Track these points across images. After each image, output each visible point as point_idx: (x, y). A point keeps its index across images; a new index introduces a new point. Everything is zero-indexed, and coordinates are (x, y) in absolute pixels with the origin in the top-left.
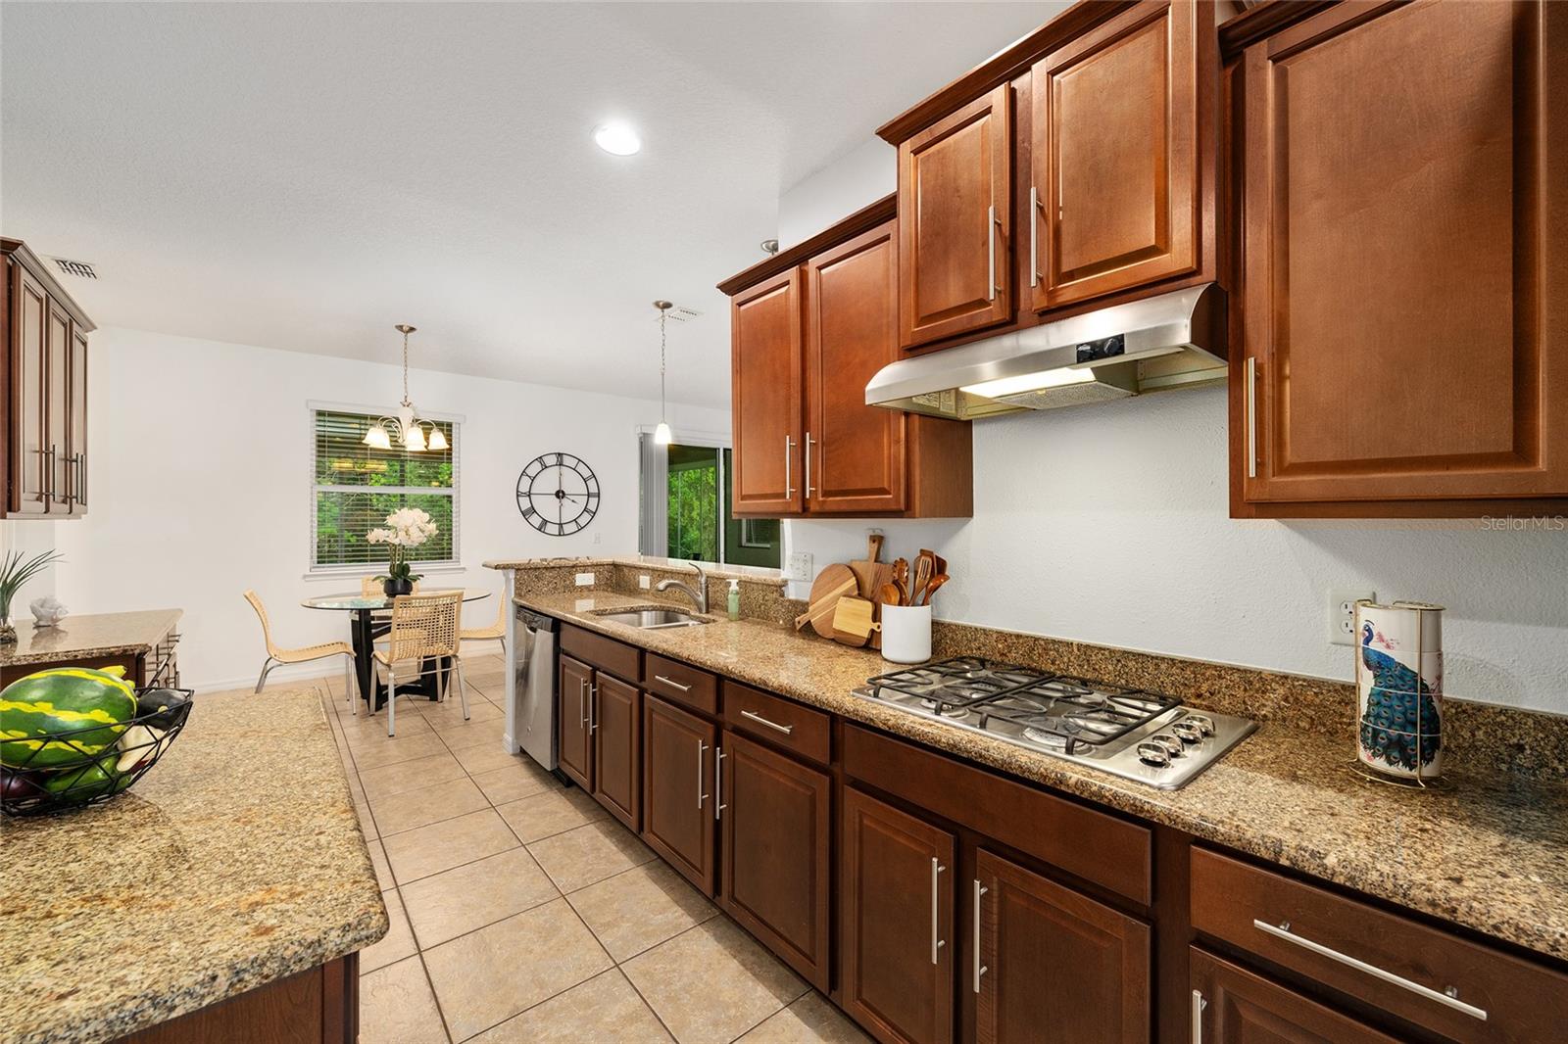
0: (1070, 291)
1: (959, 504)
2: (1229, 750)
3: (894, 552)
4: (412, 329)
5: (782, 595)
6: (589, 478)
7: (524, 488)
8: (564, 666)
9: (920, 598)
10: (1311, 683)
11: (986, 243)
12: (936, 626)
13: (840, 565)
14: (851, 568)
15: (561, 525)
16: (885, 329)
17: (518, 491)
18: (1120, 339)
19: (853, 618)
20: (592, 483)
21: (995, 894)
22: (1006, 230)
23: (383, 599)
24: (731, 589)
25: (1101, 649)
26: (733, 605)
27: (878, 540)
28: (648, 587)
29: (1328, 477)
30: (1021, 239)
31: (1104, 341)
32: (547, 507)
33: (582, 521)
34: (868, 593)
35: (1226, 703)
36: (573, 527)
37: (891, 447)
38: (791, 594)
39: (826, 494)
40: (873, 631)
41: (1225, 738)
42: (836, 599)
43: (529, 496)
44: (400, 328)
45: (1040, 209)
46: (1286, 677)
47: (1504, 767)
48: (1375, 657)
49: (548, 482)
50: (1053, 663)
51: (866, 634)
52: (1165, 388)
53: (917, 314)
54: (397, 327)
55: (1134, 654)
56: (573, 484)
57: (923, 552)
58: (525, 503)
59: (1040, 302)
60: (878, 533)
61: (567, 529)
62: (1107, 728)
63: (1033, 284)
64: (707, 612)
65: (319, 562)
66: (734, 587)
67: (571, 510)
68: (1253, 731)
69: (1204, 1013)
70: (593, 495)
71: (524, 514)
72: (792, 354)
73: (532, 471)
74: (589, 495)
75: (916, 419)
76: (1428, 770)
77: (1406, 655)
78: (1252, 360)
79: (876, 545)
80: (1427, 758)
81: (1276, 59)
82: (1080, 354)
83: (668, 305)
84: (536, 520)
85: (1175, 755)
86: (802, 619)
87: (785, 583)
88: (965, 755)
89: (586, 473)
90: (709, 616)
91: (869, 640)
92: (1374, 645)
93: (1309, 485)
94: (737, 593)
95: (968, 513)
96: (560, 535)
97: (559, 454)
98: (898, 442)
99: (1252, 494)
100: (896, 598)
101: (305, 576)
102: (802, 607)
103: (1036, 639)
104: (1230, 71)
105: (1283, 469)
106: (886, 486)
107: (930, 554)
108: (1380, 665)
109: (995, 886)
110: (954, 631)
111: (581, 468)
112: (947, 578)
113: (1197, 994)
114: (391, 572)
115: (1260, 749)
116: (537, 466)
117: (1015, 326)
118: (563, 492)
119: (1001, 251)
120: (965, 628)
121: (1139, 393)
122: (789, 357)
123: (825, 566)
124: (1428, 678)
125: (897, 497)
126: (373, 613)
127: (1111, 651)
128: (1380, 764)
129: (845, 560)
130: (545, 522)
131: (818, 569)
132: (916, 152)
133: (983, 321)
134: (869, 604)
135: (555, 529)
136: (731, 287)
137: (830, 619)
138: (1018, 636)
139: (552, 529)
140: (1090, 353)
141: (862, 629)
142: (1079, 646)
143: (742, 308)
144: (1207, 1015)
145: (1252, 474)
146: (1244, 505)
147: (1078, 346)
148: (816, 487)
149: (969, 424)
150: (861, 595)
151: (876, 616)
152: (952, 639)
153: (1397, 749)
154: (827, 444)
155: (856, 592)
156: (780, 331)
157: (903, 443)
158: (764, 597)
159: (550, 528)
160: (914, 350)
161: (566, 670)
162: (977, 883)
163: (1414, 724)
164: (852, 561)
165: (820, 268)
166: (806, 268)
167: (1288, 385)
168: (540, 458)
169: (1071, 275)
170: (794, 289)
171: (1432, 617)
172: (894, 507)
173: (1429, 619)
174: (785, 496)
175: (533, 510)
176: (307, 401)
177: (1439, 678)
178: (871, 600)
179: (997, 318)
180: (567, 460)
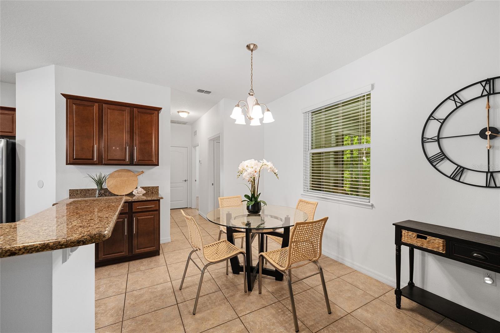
43: (439, 140)
58: (433, 149)
71: (431, 161)
73: (442, 114)
84: (448, 167)
175: (443, 156)
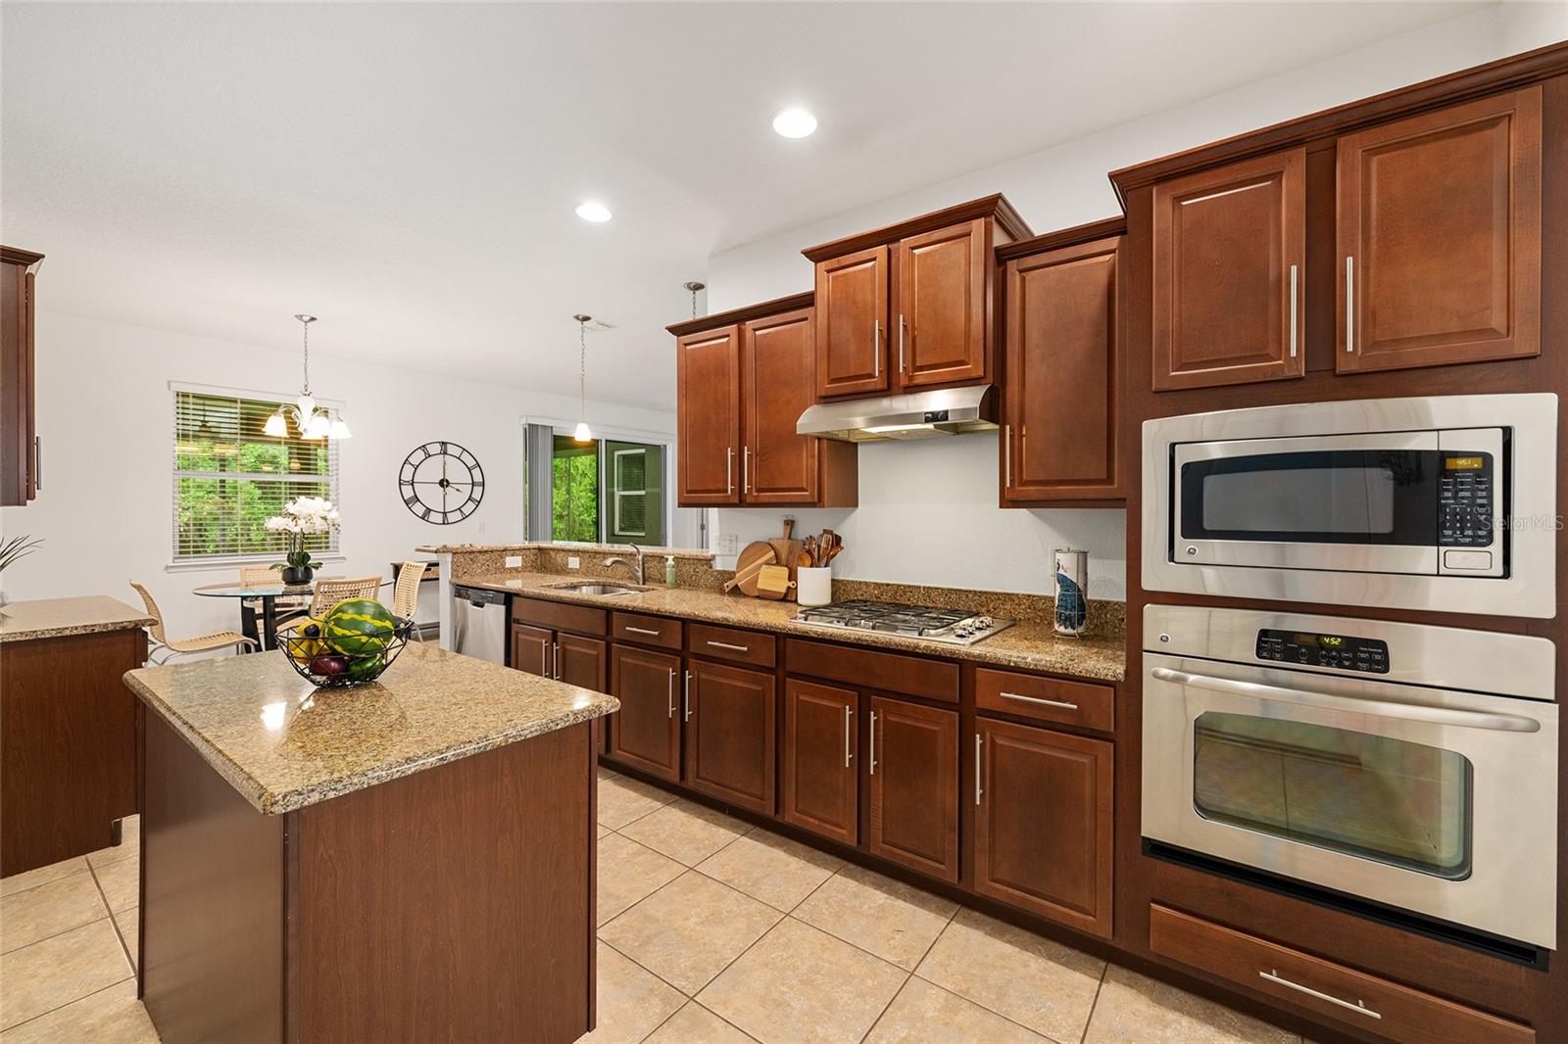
0: (922, 377)
1: (850, 500)
2: (999, 632)
3: (803, 532)
4: (313, 319)
5: (711, 568)
6: (474, 467)
7: (407, 476)
8: (517, 633)
9: (823, 564)
10: (1041, 598)
11: (873, 339)
12: (834, 582)
13: (760, 542)
14: (770, 545)
15: (445, 513)
16: (804, 380)
17: (400, 480)
18: (946, 412)
19: (773, 579)
20: (476, 472)
21: (881, 719)
22: (885, 334)
23: (282, 587)
24: (668, 563)
25: (936, 588)
26: (669, 578)
27: (790, 524)
28: (578, 567)
29: (1040, 488)
30: (893, 340)
31: (939, 412)
32: (431, 496)
33: (467, 510)
34: (784, 561)
35: (1001, 613)
36: (457, 516)
37: (807, 461)
38: (718, 566)
39: (759, 490)
40: (789, 588)
41: (998, 626)
42: (761, 566)
43: (412, 484)
44: (300, 317)
45: (905, 326)
46: (1029, 596)
47: (1117, 630)
48: (1061, 577)
49: (432, 470)
50: (909, 600)
51: (784, 591)
52: (972, 432)
53: (828, 377)
54: (296, 316)
55: (955, 590)
56: (457, 473)
57: (825, 531)
58: (408, 492)
59: (904, 381)
60: (790, 518)
61: (451, 518)
62: (938, 624)
63: (901, 371)
64: (644, 584)
65: (181, 553)
66: (671, 562)
67: (455, 498)
68: (1013, 625)
69: (981, 745)
70: (478, 484)
71: (407, 502)
72: (731, 388)
73: (415, 460)
74: (473, 484)
75: (825, 443)
76: (1080, 630)
77: (1072, 576)
78: (1008, 427)
79: (789, 527)
80: (1080, 624)
81: (1021, 271)
82: (926, 418)
83: (587, 319)
84: (419, 509)
85: (971, 633)
86: (730, 584)
87: (713, 557)
88: (865, 643)
89: (471, 463)
90: (646, 587)
91: (786, 595)
92: (1061, 572)
93: (1032, 491)
94: (674, 567)
95: (856, 505)
96: (444, 523)
97: (443, 443)
98: (814, 457)
99: (1008, 496)
100: (808, 561)
101: (167, 568)
102: (731, 575)
103: (899, 586)
104: (1001, 269)
105: (1023, 483)
106: (805, 486)
107: (831, 533)
108: (1063, 580)
109: (881, 715)
110: (845, 585)
111: (466, 457)
112: (842, 548)
113: (978, 736)
114: (288, 561)
115: (1013, 631)
116: (420, 455)
117: (888, 393)
118: (447, 481)
119: (883, 346)
120: (853, 582)
121: (958, 433)
122: (729, 390)
123: (747, 544)
124: (1081, 586)
125: (812, 493)
126: (277, 601)
127: (943, 589)
128: (1062, 629)
129: (766, 539)
130: (429, 510)
131: (742, 546)
132: (829, 271)
133: (871, 387)
134: (786, 569)
135: (439, 518)
136: (677, 330)
137: (755, 581)
138: (888, 585)
139: (436, 517)
140: (933, 417)
141: (781, 586)
142: (924, 588)
143: (688, 347)
144: (982, 746)
145: (1008, 485)
146: (1007, 501)
147: (926, 413)
148: (751, 485)
149: (856, 444)
150: (778, 563)
151: (792, 576)
152: (844, 590)
153: (1067, 621)
154: (760, 455)
155: (775, 562)
156: (721, 370)
157: (816, 458)
158: (695, 569)
159: (433, 517)
160: (827, 399)
161: (520, 636)
162: (872, 713)
163: (1075, 607)
164: (770, 539)
165: (755, 330)
166: (743, 327)
167: (1024, 439)
168: (424, 446)
169: (922, 368)
170: (734, 340)
171: (1083, 556)
172: (809, 500)
173: (1081, 557)
174: (727, 491)
175: (416, 499)
176: (169, 383)
177: (1086, 585)
178: (786, 566)
179: (879, 386)
180: (451, 449)
